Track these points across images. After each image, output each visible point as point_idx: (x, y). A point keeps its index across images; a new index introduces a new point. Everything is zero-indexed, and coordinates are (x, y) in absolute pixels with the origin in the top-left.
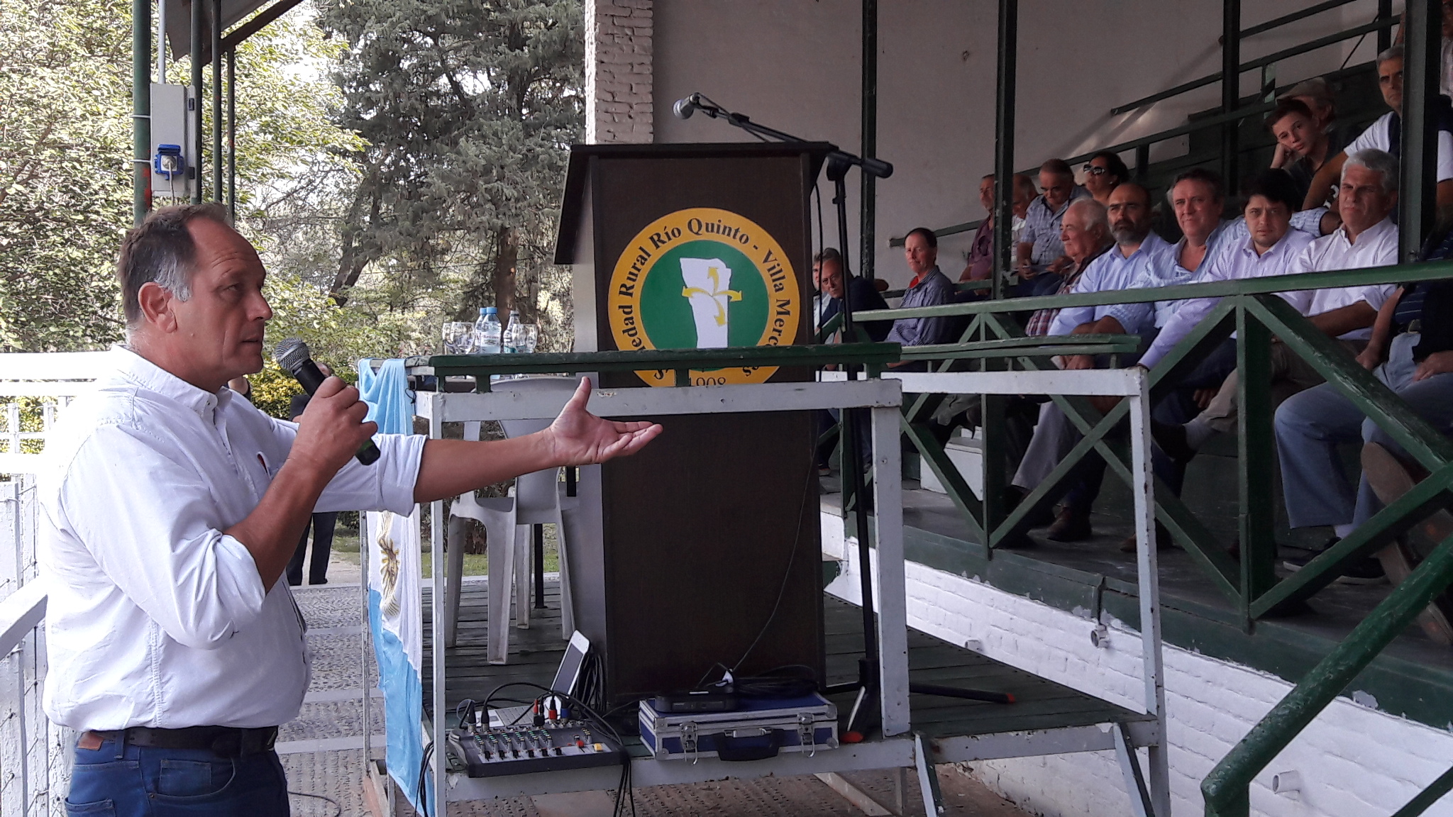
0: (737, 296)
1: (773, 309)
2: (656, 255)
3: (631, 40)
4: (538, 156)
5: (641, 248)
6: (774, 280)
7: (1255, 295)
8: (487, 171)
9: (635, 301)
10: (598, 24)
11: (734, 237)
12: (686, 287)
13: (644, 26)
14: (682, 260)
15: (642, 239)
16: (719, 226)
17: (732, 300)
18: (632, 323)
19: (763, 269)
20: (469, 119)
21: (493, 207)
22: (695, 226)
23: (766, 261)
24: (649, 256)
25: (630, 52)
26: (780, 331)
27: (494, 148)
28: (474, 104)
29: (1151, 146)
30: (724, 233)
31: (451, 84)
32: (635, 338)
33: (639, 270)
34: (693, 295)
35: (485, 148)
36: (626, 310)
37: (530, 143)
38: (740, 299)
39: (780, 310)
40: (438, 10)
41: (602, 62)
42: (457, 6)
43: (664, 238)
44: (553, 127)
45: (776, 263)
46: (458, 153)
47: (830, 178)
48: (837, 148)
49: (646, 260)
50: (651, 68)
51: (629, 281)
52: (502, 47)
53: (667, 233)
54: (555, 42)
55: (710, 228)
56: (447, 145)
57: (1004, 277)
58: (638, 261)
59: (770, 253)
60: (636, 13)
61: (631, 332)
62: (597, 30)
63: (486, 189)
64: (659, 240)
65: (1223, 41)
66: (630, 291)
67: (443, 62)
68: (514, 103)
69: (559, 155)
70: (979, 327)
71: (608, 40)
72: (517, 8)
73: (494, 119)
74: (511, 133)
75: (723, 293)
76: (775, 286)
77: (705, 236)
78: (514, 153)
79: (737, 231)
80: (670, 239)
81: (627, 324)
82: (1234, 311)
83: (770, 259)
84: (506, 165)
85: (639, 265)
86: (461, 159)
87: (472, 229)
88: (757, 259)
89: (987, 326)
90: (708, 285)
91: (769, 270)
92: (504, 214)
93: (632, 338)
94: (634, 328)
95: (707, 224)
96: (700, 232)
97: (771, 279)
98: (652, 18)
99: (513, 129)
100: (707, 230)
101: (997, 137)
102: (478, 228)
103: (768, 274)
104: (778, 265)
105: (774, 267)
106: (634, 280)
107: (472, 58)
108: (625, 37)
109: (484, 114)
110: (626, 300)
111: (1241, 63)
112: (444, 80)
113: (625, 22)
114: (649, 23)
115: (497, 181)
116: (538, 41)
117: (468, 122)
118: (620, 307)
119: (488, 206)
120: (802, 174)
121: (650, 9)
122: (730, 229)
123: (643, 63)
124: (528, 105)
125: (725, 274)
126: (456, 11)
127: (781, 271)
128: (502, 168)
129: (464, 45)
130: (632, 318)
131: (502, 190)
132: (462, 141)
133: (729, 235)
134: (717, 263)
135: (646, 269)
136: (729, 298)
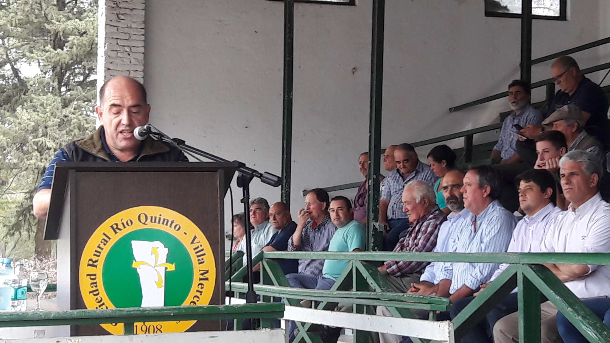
0: (172, 267)
1: (197, 276)
2: (115, 238)
3: (129, 55)
4: (71, 120)
5: (104, 234)
6: (198, 256)
7: (530, 265)
8: (35, 130)
9: (99, 271)
10: (107, 44)
11: (170, 226)
12: (136, 261)
13: (138, 46)
14: (133, 242)
15: (105, 227)
16: (160, 219)
17: (167, 270)
18: (96, 286)
19: (190, 249)
20: (24, 94)
21: (38, 154)
22: (143, 219)
23: (192, 243)
24: (109, 238)
25: (128, 63)
26: (201, 292)
27: (40, 114)
28: (28, 85)
29: (474, 136)
30: (163, 223)
31: (13, 70)
32: (98, 297)
33: (102, 249)
34: (140, 266)
35: (34, 115)
36: (92, 277)
37: (66, 111)
38: (174, 269)
39: (202, 277)
40: (5, 21)
41: (109, 69)
42: (19, 20)
43: (120, 226)
44: (82, 101)
45: (199, 244)
46: (16, 117)
47: (239, 186)
48: (245, 164)
49: (107, 242)
50: (142, 73)
51: (95, 257)
52: (49, 47)
53: (123, 224)
54: (85, 44)
55: (154, 220)
56: (8, 111)
57: (374, 226)
58: (102, 242)
59: (195, 237)
60: (133, 37)
61: (95, 293)
62: (106, 48)
63: (34, 142)
64: (117, 228)
65: (522, 65)
66: (95, 264)
67: (7, 56)
68: (56, 84)
69: (86, 120)
70: (352, 270)
71: (113, 54)
72: (59, 22)
73: (42, 95)
74: (53, 105)
75: (161, 265)
76: (199, 260)
77: (150, 225)
78: (55, 118)
79: (172, 222)
80: (125, 227)
81: (92, 287)
82: (516, 274)
83: (195, 242)
84: (48, 126)
85: (102, 246)
86: (18, 121)
87: (23, 169)
88: (186, 242)
89: (357, 269)
90: (151, 260)
91: (195, 249)
92: (46, 159)
93: (96, 297)
94: (97, 290)
95: (152, 217)
96: (146, 223)
97: (196, 255)
98: (144, 41)
99: (54, 102)
100: (151, 221)
101: (370, 132)
102: (27, 168)
103: (194, 252)
104: (201, 246)
105: (198, 247)
106: (98, 256)
107: (28, 54)
108: (125, 52)
109: (35, 92)
110: (92, 271)
111: (532, 82)
112: (8, 67)
113: (126, 43)
114: (142, 44)
115: (42, 136)
116: (73, 44)
117: (23, 96)
118: (88, 275)
119: (36, 153)
120: (218, 184)
121: (143, 35)
122: (168, 221)
123: (137, 70)
124: (66, 85)
125: (163, 252)
126: (17, 22)
127: (203, 250)
128: (46, 127)
129: (23, 45)
130: (96, 283)
131: (45, 142)
132: (19, 109)
133: (167, 224)
134: (158, 244)
135: (106, 249)
136: (166, 268)
